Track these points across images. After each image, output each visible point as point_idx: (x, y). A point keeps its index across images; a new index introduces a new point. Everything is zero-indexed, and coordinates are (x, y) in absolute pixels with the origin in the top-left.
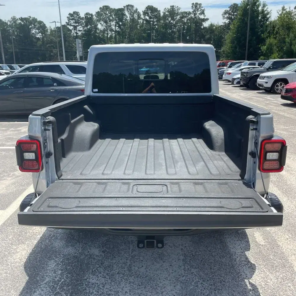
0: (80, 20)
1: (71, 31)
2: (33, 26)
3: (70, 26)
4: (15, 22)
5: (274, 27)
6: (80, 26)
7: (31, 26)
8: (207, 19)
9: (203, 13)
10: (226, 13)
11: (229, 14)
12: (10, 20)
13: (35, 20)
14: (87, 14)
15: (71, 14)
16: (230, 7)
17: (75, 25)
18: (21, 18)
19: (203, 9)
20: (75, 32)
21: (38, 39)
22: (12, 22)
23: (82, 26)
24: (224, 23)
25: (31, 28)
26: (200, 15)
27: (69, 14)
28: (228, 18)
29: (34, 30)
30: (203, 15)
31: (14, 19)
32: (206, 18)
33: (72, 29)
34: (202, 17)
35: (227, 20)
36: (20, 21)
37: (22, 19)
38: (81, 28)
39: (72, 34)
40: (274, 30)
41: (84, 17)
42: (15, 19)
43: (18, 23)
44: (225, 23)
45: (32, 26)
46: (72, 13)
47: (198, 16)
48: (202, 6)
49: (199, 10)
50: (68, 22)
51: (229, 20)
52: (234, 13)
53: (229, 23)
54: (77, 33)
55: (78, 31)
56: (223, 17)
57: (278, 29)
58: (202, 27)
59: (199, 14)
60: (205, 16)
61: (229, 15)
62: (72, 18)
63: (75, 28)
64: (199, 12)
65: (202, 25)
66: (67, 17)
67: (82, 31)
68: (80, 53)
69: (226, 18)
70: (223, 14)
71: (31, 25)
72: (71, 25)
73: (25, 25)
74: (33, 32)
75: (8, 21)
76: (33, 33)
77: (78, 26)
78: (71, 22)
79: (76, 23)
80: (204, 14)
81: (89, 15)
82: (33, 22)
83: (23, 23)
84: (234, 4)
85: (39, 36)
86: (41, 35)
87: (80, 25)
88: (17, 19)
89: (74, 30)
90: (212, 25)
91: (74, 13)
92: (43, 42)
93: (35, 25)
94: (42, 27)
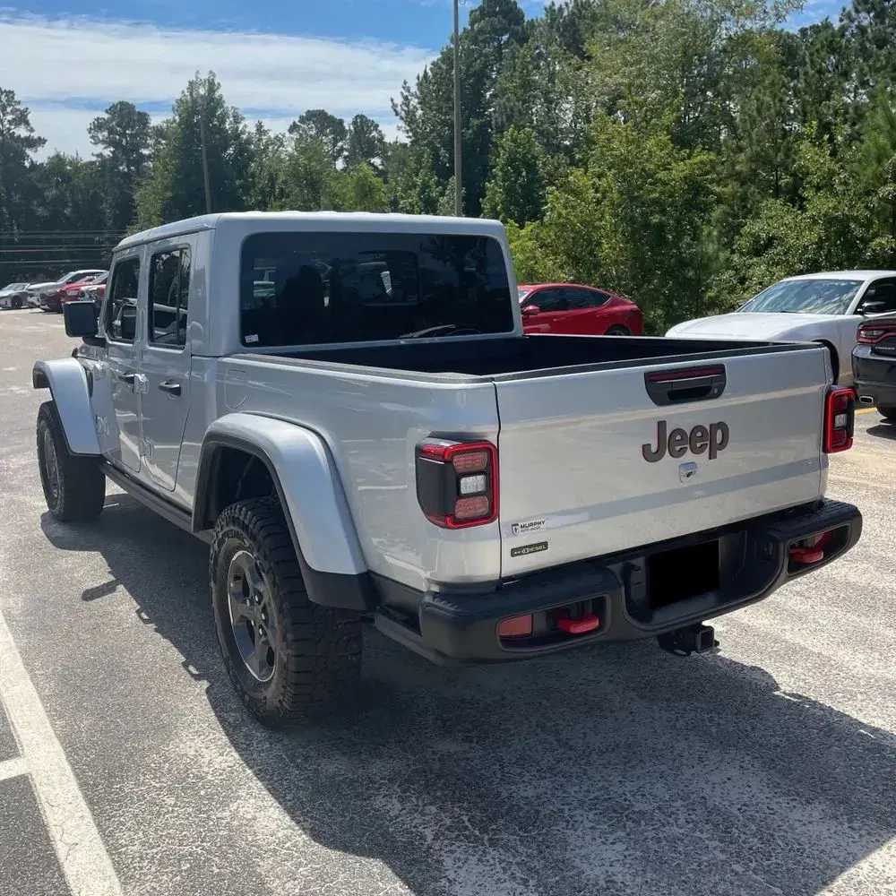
5: (272, 179)
8: (41, 141)
9: (22, 119)
10: (98, 126)
11: (111, 131)
16: (112, 110)
19: (21, 107)
24: (98, 156)
26: (13, 127)
28: (109, 143)
30: (23, 126)
32: (35, 135)
34: (21, 132)
35: (105, 148)
44: (100, 155)
47: (9, 129)
48: (16, 98)
49: (9, 110)
51: (112, 149)
52: (125, 128)
53: (115, 157)
56: (93, 137)
58: (27, 164)
59: (10, 124)
60: (32, 130)
61: (109, 134)
64: (10, 117)
65: (24, 156)
69: (103, 142)
70: (91, 128)
80: (27, 123)
84: (121, 103)
90: (58, 161)
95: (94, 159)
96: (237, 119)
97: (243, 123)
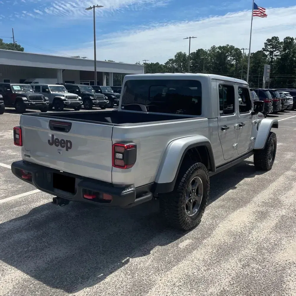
0: (278, 45)
1: (266, 56)
2: (229, 53)
3: (266, 52)
4: (214, 51)
6: (277, 51)
7: (227, 54)
12: (210, 49)
13: (232, 48)
14: (287, 38)
15: (270, 40)
17: (272, 50)
20: (270, 57)
21: (233, 65)
22: (212, 51)
23: (279, 51)
25: (227, 55)
27: (267, 40)
29: (230, 57)
31: (213, 48)
33: (268, 54)
36: (218, 50)
37: (220, 48)
38: (278, 53)
39: (267, 59)
41: (284, 41)
42: (215, 48)
43: (216, 51)
45: (228, 53)
46: (271, 38)
50: (264, 48)
54: (272, 58)
55: (274, 56)
62: (270, 43)
63: (271, 53)
66: (265, 43)
67: (278, 55)
68: (267, 79)
71: (227, 52)
72: (267, 51)
73: (222, 53)
74: (229, 59)
75: (208, 50)
76: (229, 60)
77: (275, 51)
78: (268, 47)
79: (273, 48)
81: (289, 40)
82: (230, 50)
83: (220, 51)
85: (234, 62)
86: (235, 62)
87: (277, 50)
88: (216, 47)
89: (270, 55)
91: (273, 38)
92: (236, 67)
93: (231, 53)
94: (237, 53)
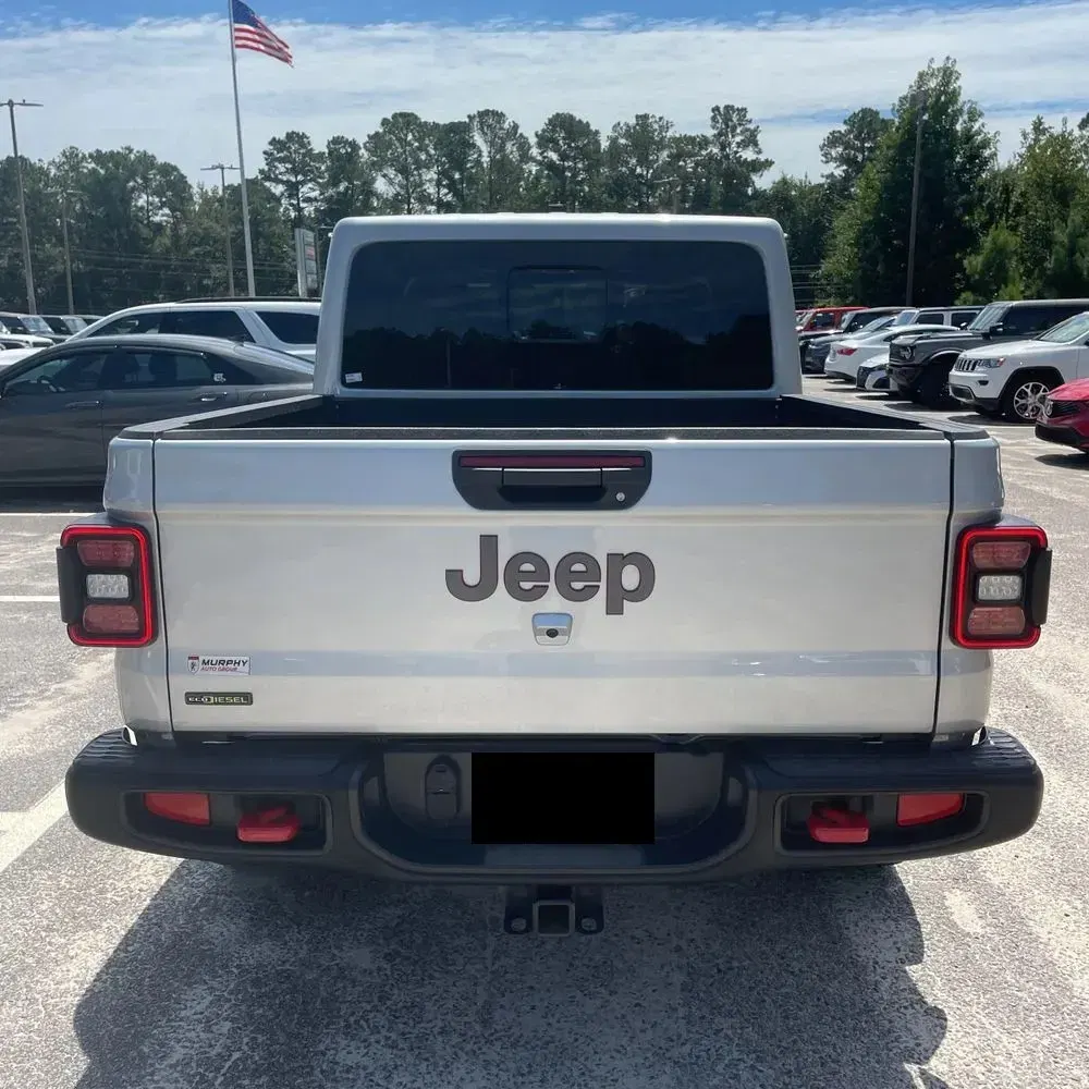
0: (312, 164)
1: (278, 200)
2: (140, 181)
3: (274, 184)
4: (75, 168)
5: (1007, 190)
6: (310, 185)
7: (131, 184)
8: (768, 164)
9: (751, 140)
10: (834, 140)
11: (847, 146)
12: (57, 160)
13: (146, 161)
14: (337, 141)
15: (279, 142)
16: (849, 121)
17: (294, 180)
18: (98, 151)
19: (752, 126)
20: (292, 205)
21: (159, 227)
22: (66, 168)
23: (318, 183)
24: (827, 177)
25: (133, 189)
26: (740, 150)
27: (270, 143)
28: (843, 160)
29: (145, 197)
30: (751, 148)
31: (72, 158)
32: (762, 158)
33: (283, 194)
34: (748, 155)
35: (838, 166)
36: (93, 165)
37: (99, 157)
38: (314, 190)
39: (281, 210)
40: (1007, 200)
41: (327, 151)
42: (77, 155)
43: (85, 171)
44: (831, 175)
45: (136, 181)
46: (282, 137)
47: (736, 152)
48: (748, 117)
49: (738, 131)
50: (266, 168)
51: (845, 167)
52: (863, 141)
53: (847, 178)
54: (299, 209)
55: (303, 201)
56: (825, 155)
57: (1023, 195)
58: (750, 191)
59: (738, 147)
60: (760, 152)
61: (845, 149)
62: (281, 155)
63: (293, 189)
64: (738, 139)
65: (748, 182)
66: (265, 153)
67: (316, 199)
68: (310, 279)
69: (836, 159)
70: (824, 145)
71: (132, 177)
72: (278, 181)
73: (110, 178)
74: (141, 202)
75: (50, 164)
76: (142, 208)
77: (303, 183)
78: (276, 168)
79: (294, 171)
80: (756, 144)
81: (344, 147)
82: (141, 168)
83: (102, 172)
84: (864, 111)
85: (162, 216)
86: (167, 215)
87: (310, 180)
88: (84, 155)
89: (290, 196)
90: (784, 183)
91: (290, 136)
92: (176, 237)
93: (145, 179)
94: (173, 185)
95: (823, 181)
96: (974, 115)
97: (981, 121)
